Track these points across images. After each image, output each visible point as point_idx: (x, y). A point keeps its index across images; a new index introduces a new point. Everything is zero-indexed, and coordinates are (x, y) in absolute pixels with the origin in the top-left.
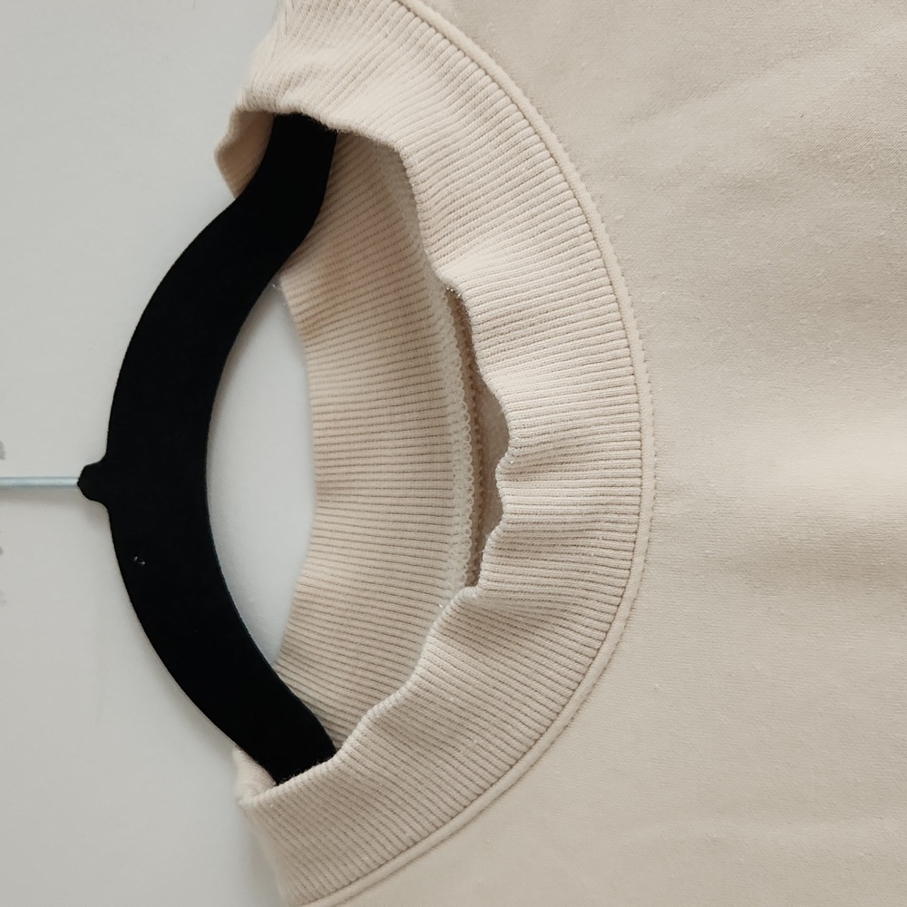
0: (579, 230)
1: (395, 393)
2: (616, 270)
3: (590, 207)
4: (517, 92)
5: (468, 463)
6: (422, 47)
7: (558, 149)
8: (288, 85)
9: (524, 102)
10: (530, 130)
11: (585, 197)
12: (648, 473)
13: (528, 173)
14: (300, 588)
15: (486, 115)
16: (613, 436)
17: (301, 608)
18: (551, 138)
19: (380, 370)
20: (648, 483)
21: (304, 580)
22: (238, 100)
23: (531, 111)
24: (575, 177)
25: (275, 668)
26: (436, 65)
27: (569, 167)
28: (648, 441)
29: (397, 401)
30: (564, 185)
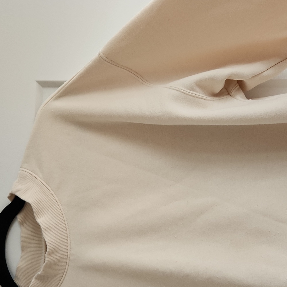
0: (60, 214)
1: (34, 235)
2: (65, 220)
3: (62, 210)
4: (52, 192)
5: (44, 247)
6: (38, 184)
7: (58, 201)
8: (17, 191)
9: (53, 193)
10: (54, 197)
11: (61, 208)
12: (69, 252)
13: (53, 204)
14: (17, 267)
15: (47, 195)
16: (64, 246)
17: (18, 270)
18: (57, 199)
19: (32, 231)
20: (69, 254)
21: (18, 265)
22: (10, 192)
23: (54, 194)
24: (60, 205)
25: (14, 280)
26: (39, 187)
27: (59, 203)
28: (69, 247)
29: (35, 236)
30: (58, 206)
